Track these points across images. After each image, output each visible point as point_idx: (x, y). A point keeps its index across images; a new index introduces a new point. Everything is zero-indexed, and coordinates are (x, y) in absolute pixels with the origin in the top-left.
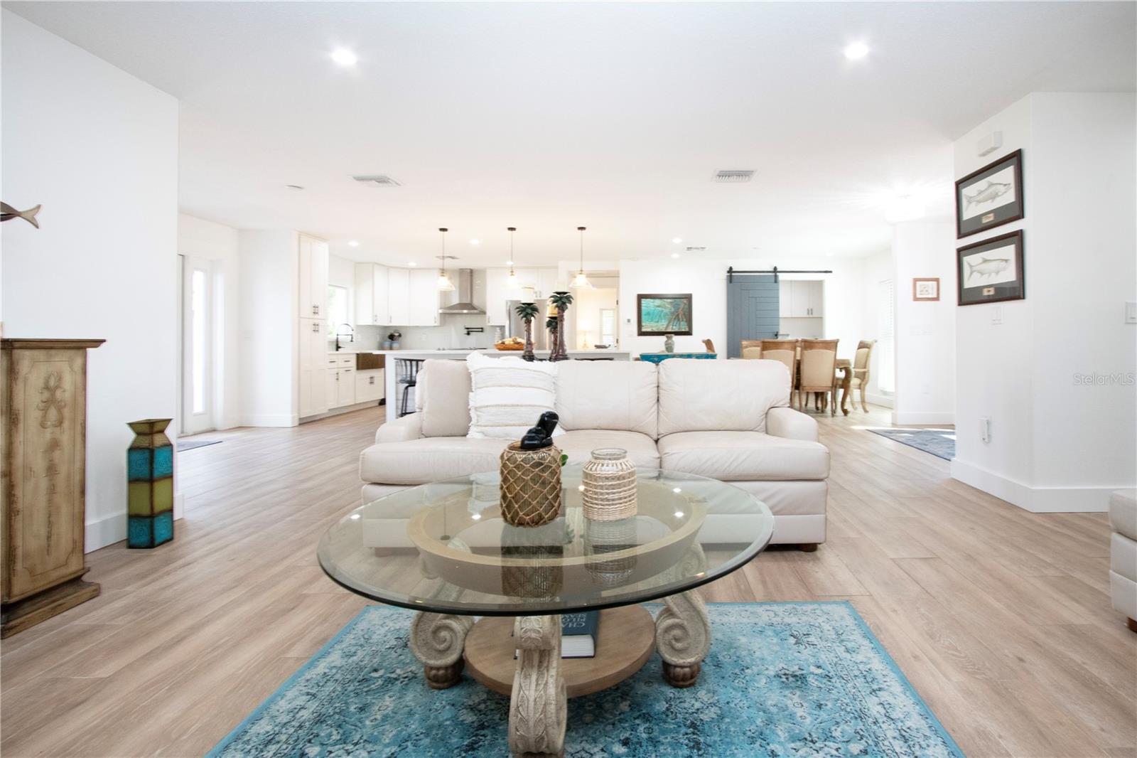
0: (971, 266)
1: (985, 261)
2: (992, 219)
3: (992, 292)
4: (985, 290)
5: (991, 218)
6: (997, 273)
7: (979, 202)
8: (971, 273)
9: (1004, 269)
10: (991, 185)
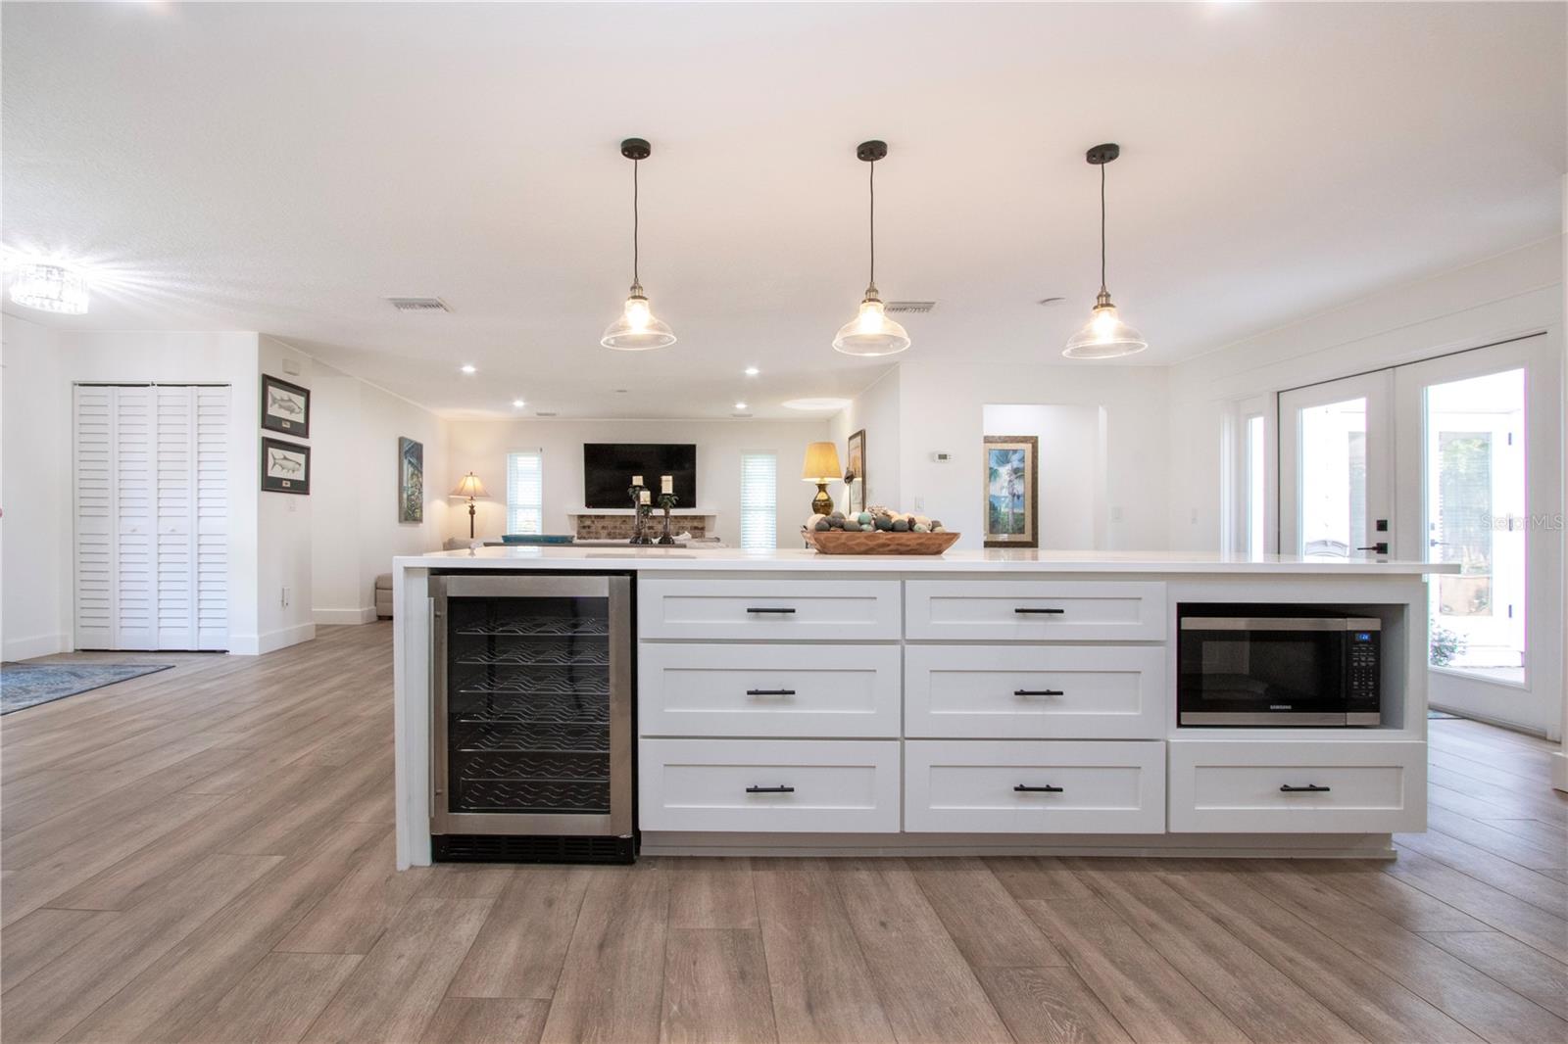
0: (275, 459)
1: (285, 458)
2: (289, 426)
3: (289, 485)
4: (284, 482)
5: (287, 425)
6: (293, 471)
7: (281, 407)
8: (274, 465)
9: (298, 470)
10: (290, 400)
